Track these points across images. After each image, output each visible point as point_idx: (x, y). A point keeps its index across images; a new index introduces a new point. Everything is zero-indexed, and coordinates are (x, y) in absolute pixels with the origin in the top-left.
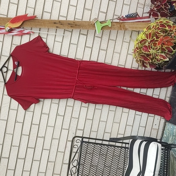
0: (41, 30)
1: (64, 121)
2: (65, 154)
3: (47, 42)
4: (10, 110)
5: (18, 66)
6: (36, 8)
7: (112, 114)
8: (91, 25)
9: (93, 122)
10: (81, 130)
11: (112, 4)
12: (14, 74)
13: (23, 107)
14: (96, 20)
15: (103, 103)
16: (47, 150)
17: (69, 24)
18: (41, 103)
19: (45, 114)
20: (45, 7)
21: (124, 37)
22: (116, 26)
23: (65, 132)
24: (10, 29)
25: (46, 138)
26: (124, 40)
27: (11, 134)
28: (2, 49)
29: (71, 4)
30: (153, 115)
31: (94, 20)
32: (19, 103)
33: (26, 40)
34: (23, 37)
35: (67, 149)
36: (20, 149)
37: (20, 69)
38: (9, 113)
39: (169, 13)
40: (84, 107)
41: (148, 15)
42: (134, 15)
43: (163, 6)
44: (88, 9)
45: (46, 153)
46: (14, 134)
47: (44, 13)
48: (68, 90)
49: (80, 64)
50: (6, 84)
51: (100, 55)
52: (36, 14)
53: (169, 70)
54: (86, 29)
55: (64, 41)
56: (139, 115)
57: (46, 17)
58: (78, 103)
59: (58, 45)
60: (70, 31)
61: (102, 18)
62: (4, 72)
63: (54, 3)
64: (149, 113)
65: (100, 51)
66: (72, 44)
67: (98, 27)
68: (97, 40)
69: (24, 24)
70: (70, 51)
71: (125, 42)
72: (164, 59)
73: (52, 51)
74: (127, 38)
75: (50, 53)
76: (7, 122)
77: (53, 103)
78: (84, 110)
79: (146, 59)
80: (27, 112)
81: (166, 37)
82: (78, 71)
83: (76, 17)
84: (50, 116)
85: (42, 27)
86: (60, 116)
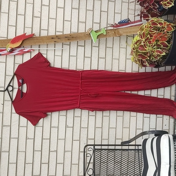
0: (41, 47)
1: (74, 132)
2: (80, 166)
3: (48, 58)
4: (20, 128)
5: (23, 83)
6: (33, 27)
7: (120, 119)
8: (87, 35)
9: (103, 130)
10: (92, 139)
11: (104, 14)
12: (20, 92)
13: (32, 123)
14: (91, 30)
15: (110, 109)
16: (61, 163)
17: (66, 37)
18: (49, 117)
19: (54, 127)
20: (41, 26)
21: (121, 44)
22: (110, 33)
23: (76, 144)
24: (12, 49)
25: (58, 151)
26: (120, 47)
27: (23, 152)
28: (6, 69)
29: (65, 19)
30: (161, 116)
31: (89, 30)
32: (28, 119)
33: (27, 58)
34: (24, 55)
35: (80, 160)
36: (34, 166)
37: (25, 86)
38: (19, 131)
39: (159, 13)
40: (91, 116)
41: (138, 18)
42: (126, 20)
43: (151, 6)
44: (82, 22)
45: (60, 167)
46: (27, 151)
47: (42, 31)
48: (73, 101)
49: (82, 73)
50: (13, 102)
51: (99, 63)
52: (33, 33)
53: (168, 68)
54: (83, 40)
55: (63, 54)
56: (147, 117)
57: (44, 34)
58: (85, 112)
59: (58, 59)
60: (67, 45)
61: (96, 27)
62: (10, 91)
63: (49, 21)
64: (157, 114)
65: (99, 59)
66: (71, 56)
67: (94, 36)
68: (95, 50)
69: (24, 43)
70: (70, 63)
71: (122, 48)
72: (161, 54)
73: (53, 66)
74: (124, 44)
75: (52, 67)
76: (18, 140)
77: (61, 115)
78: (92, 119)
79: (144, 57)
80: (36, 128)
81: (159, 34)
82: (80, 81)
83: (72, 31)
84: (59, 129)
85: (41, 44)
86: (69, 127)
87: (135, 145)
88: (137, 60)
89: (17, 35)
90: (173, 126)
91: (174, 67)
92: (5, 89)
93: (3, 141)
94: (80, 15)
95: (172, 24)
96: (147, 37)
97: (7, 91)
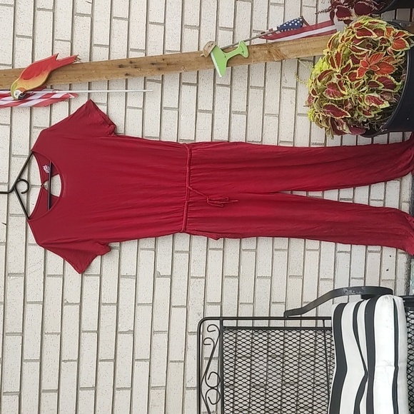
0: (93, 87)
1: (173, 288)
2: (187, 366)
3: (110, 113)
4: (47, 278)
5: (52, 175)
6: (75, 39)
7: (281, 258)
8: (203, 58)
9: (241, 282)
10: (216, 304)
11: (244, 8)
12: (45, 194)
13: (76, 267)
14: (213, 46)
15: (257, 234)
16: (145, 360)
17: (153, 64)
18: (116, 252)
19: (127, 276)
20: (94, 36)
21: (283, 78)
22: (258, 54)
23: (179, 314)
24: (24, 94)
25: (136, 332)
26: (283, 85)
27: (56, 333)
28: (11, 140)
29: (150, 20)
30: (378, 248)
31: (207, 47)
32: (65, 258)
33: (61, 113)
34: (53, 107)
35: (188, 352)
36: (81, 367)
37: (57, 180)
38: (46, 286)
39: (375, 5)
40: (214, 249)
41: (325, 17)
42: (296, 22)
44: (191, 27)
45: (141, 368)
46: (63, 333)
47: (95, 49)
49: (191, 150)
50: (30, 219)
51: (232, 125)
52: (75, 54)
53: (396, 137)
54: (193, 69)
55: (146, 104)
56: (345, 252)
57: (100, 55)
58: (199, 242)
59: (135, 116)
60: (156, 81)
61: (225, 40)
62: (22, 193)
63: (112, 25)
64: (367, 245)
65: (232, 115)
66: (165, 108)
67: (219, 61)
68: (223, 93)
69: (53, 77)
70: (163, 125)
71: (286, 88)
72: (378, 104)
73: (123, 132)
74: (290, 79)
75: (120, 136)
76: (43, 306)
77: (142, 249)
78: (215, 257)
79: (338, 113)
80: (85, 278)
81: (374, 57)
82: (188, 168)
83: (166, 49)
84: (139, 280)
85: (94, 80)
86: (162, 276)
87: (316, 318)
88: (321, 118)
89: (37, 60)
90: (404, 271)
91: (408, 135)
92: (10, 189)
93: (8, 310)
94: (185, 8)
95: (407, 33)
96: (346, 63)
97: (14, 192)
